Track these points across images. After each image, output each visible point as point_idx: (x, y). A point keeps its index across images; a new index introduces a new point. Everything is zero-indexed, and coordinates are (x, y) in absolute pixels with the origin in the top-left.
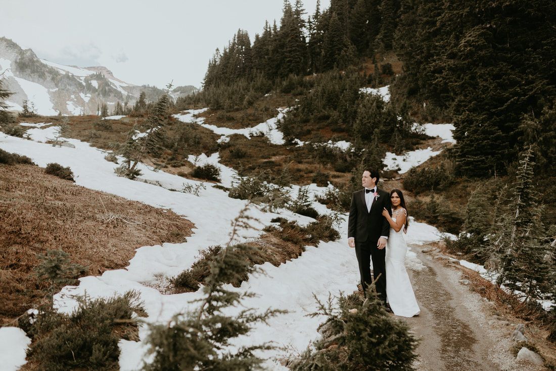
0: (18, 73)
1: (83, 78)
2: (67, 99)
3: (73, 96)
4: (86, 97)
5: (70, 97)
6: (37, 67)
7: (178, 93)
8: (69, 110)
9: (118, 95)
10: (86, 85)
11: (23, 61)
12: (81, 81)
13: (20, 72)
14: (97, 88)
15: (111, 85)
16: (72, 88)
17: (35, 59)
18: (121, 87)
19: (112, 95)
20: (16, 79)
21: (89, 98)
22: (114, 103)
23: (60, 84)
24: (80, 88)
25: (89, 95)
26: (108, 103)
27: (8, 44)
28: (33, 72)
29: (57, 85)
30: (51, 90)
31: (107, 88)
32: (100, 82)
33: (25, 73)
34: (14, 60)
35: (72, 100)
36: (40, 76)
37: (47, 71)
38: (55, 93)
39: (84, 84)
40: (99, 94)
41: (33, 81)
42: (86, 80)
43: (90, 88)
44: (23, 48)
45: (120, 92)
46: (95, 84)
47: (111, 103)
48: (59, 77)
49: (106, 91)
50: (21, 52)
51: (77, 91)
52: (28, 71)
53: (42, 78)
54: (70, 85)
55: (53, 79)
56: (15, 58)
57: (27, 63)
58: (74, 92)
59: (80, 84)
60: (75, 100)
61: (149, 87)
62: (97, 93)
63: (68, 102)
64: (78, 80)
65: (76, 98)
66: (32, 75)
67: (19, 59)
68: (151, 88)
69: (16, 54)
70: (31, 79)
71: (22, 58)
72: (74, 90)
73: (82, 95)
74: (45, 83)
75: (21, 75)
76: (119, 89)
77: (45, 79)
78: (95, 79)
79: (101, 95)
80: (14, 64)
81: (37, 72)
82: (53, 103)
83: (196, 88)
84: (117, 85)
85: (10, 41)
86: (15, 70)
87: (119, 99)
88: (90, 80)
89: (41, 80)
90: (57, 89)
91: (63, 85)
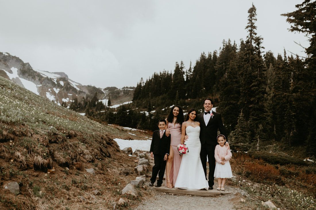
0: (21, 76)
1: (55, 80)
2: (46, 91)
3: (49, 90)
4: (57, 91)
5: (48, 90)
6: (32, 72)
7: (107, 90)
8: (47, 97)
9: (74, 90)
10: (57, 84)
11: (24, 69)
12: (54, 81)
13: (22, 75)
14: (63, 85)
15: (71, 85)
16: (50, 85)
17: (30, 69)
18: (77, 86)
19: (71, 90)
20: (20, 79)
21: (58, 91)
22: (71, 95)
23: (43, 82)
24: (53, 85)
25: (58, 89)
26: (69, 94)
27: (17, 60)
28: (29, 75)
29: (41, 83)
30: (38, 86)
31: (68, 86)
32: (65, 82)
33: (24, 76)
34: (19, 68)
35: (49, 92)
36: (32, 78)
37: (36, 75)
38: (40, 87)
39: (56, 83)
40: (64, 89)
41: (29, 80)
42: (57, 81)
43: (59, 86)
44: (25, 62)
45: (76, 89)
46: (62, 83)
47: (70, 95)
48: (43, 79)
49: (68, 88)
50: (24, 65)
51: (52, 87)
52: (27, 75)
53: (33, 79)
54: (49, 83)
55: (40, 80)
56: (20, 67)
57: (26, 70)
58: (50, 88)
59: (54, 83)
60: (51, 92)
61: (91, 86)
62: (63, 89)
63: (47, 93)
64: (53, 81)
65: (51, 90)
66: (29, 77)
67: (22, 68)
68: (92, 87)
69: (21, 66)
70: (28, 79)
71: (24, 68)
72: (50, 86)
73: (55, 89)
74: (35, 81)
75: (23, 77)
76: (75, 87)
77: (35, 80)
78: (62, 81)
79: (65, 90)
80: (19, 71)
81: (31, 75)
82: (39, 93)
83: (118, 89)
84: (74, 85)
85: (18, 58)
86: (19, 74)
87: (75, 92)
88: (59, 81)
89: (33, 80)
90: (41, 85)
91: (45, 83)
